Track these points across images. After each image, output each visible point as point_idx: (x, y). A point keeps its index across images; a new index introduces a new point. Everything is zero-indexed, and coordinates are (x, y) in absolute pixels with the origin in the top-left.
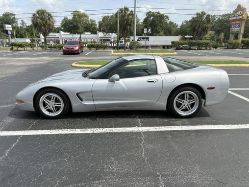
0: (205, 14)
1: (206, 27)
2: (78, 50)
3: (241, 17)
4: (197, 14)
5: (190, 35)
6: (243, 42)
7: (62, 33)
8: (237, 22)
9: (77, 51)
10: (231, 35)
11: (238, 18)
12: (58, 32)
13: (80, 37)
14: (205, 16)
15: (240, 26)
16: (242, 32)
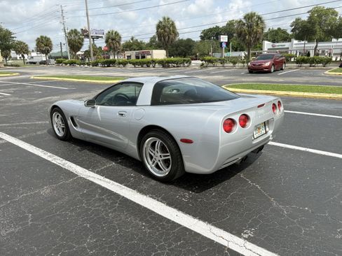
2: (269, 67)
7: (295, 42)
9: (266, 68)
12: (290, 41)
13: (316, 46)
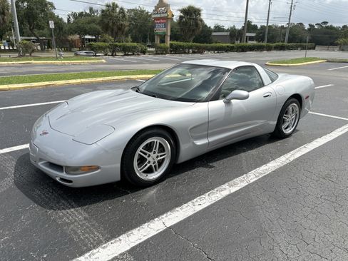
0: (117, 6)
1: (122, 25)
3: (166, 15)
4: (108, 6)
5: (92, 35)
6: (171, 45)
8: (162, 21)
10: (156, 37)
11: (163, 15)
14: (118, 10)
15: (166, 26)
16: (169, 33)
